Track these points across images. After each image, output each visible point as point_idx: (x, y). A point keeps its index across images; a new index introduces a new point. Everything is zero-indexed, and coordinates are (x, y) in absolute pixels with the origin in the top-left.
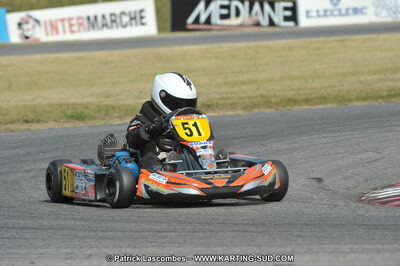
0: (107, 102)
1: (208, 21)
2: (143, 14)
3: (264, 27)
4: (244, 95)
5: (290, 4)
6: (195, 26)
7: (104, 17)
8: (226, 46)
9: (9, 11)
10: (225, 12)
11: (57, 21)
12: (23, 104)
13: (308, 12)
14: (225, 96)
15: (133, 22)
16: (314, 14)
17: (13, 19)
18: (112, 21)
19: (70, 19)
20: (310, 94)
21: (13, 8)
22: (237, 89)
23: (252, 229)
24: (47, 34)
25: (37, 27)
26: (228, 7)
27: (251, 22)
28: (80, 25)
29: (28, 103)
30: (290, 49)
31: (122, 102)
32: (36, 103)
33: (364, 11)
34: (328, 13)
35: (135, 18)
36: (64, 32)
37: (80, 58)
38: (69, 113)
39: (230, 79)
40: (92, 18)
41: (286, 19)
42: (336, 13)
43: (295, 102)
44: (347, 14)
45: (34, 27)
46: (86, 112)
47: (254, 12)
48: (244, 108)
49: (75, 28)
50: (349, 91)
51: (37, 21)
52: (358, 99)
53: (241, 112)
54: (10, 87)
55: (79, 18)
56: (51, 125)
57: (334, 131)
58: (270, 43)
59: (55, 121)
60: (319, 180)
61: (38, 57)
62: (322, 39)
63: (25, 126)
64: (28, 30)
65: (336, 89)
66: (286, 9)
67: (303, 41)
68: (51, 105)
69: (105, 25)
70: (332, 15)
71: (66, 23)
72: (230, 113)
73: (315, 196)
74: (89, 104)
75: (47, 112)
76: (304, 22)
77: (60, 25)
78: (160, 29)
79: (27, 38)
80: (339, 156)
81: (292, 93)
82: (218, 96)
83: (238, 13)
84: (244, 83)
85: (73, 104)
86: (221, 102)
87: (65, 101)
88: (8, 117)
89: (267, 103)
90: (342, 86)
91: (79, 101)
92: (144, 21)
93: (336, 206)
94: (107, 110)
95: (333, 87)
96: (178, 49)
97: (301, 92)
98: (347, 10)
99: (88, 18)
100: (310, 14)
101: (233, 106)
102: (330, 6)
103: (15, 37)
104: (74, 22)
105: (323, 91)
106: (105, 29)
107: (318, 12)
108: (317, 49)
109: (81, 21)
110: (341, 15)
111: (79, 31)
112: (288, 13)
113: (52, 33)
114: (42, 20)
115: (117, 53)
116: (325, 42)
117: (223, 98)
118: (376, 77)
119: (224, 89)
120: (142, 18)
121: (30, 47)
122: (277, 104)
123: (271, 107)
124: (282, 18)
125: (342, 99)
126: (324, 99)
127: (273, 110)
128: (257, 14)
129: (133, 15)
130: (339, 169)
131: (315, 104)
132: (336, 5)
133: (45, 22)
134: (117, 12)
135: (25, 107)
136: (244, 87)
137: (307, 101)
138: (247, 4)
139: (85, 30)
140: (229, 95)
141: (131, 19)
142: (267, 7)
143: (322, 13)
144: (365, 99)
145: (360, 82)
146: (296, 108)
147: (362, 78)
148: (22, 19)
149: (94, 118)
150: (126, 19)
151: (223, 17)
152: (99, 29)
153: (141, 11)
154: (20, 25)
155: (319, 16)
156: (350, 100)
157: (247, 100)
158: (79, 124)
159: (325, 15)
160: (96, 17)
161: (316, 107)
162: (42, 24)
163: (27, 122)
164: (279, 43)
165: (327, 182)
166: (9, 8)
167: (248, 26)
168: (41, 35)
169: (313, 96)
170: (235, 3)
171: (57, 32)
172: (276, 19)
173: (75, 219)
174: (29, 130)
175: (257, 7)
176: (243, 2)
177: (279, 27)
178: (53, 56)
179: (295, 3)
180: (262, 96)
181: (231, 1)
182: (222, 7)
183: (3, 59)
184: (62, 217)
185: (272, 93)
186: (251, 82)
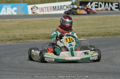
3: (109, 10)
4: (102, 32)
5: (117, 4)
7: (58, 6)
8: (97, 16)
9: (28, 4)
10: (97, 6)
11: (43, 8)
12: (32, 33)
17: (30, 7)
18: (61, 8)
19: (48, 7)
21: (30, 4)
22: (100, 30)
23: (103, 74)
24: (40, 12)
26: (98, 4)
28: (50, 9)
29: (34, 33)
30: (117, 18)
32: (36, 33)
36: (46, 11)
37: (51, 20)
38: (46, 36)
39: (98, 27)
40: (55, 7)
41: (116, 8)
43: (118, 34)
45: (36, 9)
47: (106, 6)
48: (102, 36)
49: (49, 10)
51: (37, 8)
53: (101, 37)
54: (28, 28)
55: (50, 7)
58: (111, 16)
59: (42, 39)
61: (37, 19)
63: (33, 40)
64: (34, 10)
66: (116, 5)
68: (41, 34)
69: (58, 9)
71: (46, 9)
72: (97, 37)
75: (39, 36)
77: (44, 9)
79: (34, 13)
81: (118, 31)
83: (101, 6)
84: (102, 28)
85: (48, 34)
86: (94, 34)
87: (45, 33)
88: (27, 37)
89: (109, 34)
96: (81, 17)
99: (53, 7)
101: (98, 35)
103: (30, 13)
112: (117, 6)
113: (42, 12)
117: (95, 33)
119: (96, 30)
120: (70, 7)
121: (35, 16)
122: (112, 35)
123: (111, 36)
124: (115, 8)
127: (111, 37)
133: (40, 8)
134: (63, 5)
135: (33, 34)
138: (104, 3)
139: (52, 11)
140: (97, 32)
141: (67, 7)
142: (110, 4)
146: (118, 36)
148: (32, 7)
150: (65, 8)
152: (56, 10)
153: (70, 5)
154: (32, 9)
157: (103, 33)
158: (50, 40)
160: (56, 7)
162: (39, 9)
163: (33, 39)
164: (114, 16)
166: (28, 3)
167: (104, 10)
168: (38, 12)
170: (100, 3)
171: (44, 11)
172: (113, 8)
173: (48, 70)
174: (34, 42)
175: (107, 4)
176: (102, 3)
177: (114, 10)
178: (42, 18)
179: (119, 3)
180: (108, 32)
181: (98, 2)
182: (96, 4)
183: (26, 20)
184: (43, 69)
185: (111, 31)
186: (104, 28)
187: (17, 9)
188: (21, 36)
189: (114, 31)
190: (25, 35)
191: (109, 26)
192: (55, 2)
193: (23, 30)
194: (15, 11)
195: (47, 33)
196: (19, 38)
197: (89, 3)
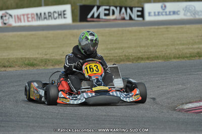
0: (46, 57)
1: (98, 16)
2: (65, 13)
3: (127, 20)
4: (116, 55)
5: (140, 9)
6: (92, 19)
7: (45, 14)
8: (107, 30)
10: (107, 12)
11: (20, 15)
12: (3, 57)
13: (149, 13)
14: (106, 55)
15: (60, 16)
16: (153, 14)
18: (49, 16)
19: (27, 15)
20: (150, 55)
22: (112, 52)
24: (15, 22)
25: (11, 18)
26: (109, 10)
27: (120, 18)
28: (32, 18)
29: (6, 57)
30: (140, 32)
31: (54, 58)
32: (9, 57)
33: (178, 13)
34: (160, 14)
35: (61, 15)
36: (24, 21)
37: (32, 35)
38: (26, 62)
39: (109, 47)
40: (39, 14)
41: (138, 16)
42: (164, 13)
43: (142, 59)
44: (170, 14)
45: (9, 18)
46: (35, 62)
47: (122, 13)
49: (30, 19)
50: (170, 54)
51: (11, 15)
52: (174, 58)
55: (32, 14)
56: (17, 68)
57: (162, 74)
58: (130, 29)
59: (19, 66)
60: (154, 99)
61: (11, 34)
62: (156, 27)
63: (4, 69)
64: (6, 20)
65: (163, 53)
66: (138, 11)
67: (147, 28)
68: (17, 59)
69: (45, 18)
70: (162, 15)
71: (25, 17)
73: (151, 107)
74: (37, 58)
75: (15, 62)
76: (148, 18)
77: (22, 17)
78: (74, 20)
79: (5, 24)
80: (164, 87)
81: (141, 54)
83: (113, 13)
84: (116, 49)
85: (28, 58)
87: (24, 57)
89: (128, 59)
90: (167, 51)
91: (31, 56)
92: (65, 16)
93: (162, 112)
94: (46, 61)
95: (162, 51)
97: (145, 54)
98: (170, 12)
99: (37, 14)
100: (151, 14)
102: (161, 10)
104: (30, 16)
105: (157, 54)
106: (45, 20)
107: (155, 13)
108: (154, 32)
109: (33, 16)
110: (166, 15)
111: (32, 21)
112: (139, 13)
113: (18, 22)
114: (13, 15)
115: (51, 32)
116: (158, 29)
118: (184, 47)
119: (106, 51)
120: (64, 14)
122: (133, 59)
123: (130, 61)
124: (136, 16)
125: (166, 58)
126: (157, 58)
127: (131, 63)
128: (123, 14)
129: (60, 13)
130: (164, 94)
131: (152, 60)
132: (164, 10)
133: (15, 16)
134: (52, 11)
135: (4, 59)
136: (116, 51)
137: (148, 59)
138: (118, 8)
139: (35, 20)
140: (108, 55)
141: (59, 15)
142: (129, 10)
143: (157, 13)
144: (178, 58)
145: (176, 49)
146: (142, 62)
147: (177, 47)
148: (3, 14)
149: (39, 65)
150: (56, 15)
151: (106, 15)
152: (42, 20)
153: (64, 11)
154: (2, 17)
155: (155, 15)
156: (170, 58)
157: (118, 58)
158: (31, 68)
159: (158, 15)
160: (41, 14)
161: (153, 62)
162: (13, 17)
163: (4, 67)
164: (135, 28)
165: (158, 100)
167: (119, 20)
168: (12, 22)
169: (152, 56)
170: (112, 8)
171: (21, 21)
172: (133, 16)
173: (29, 117)
174: (6, 71)
175: (123, 10)
176: (116, 7)
177: (134, 20)
178: (19, 33)
179: (143, 8)
180: (125, 55)
181: (110, 6)
182: (105, 10)
184: (22, 116)
185: (130, 54)
186: (120, 48)
189: (135, 53)
191: (127, 45)
192: (40, 5)
195: (28, 56)
197: (95, 9)
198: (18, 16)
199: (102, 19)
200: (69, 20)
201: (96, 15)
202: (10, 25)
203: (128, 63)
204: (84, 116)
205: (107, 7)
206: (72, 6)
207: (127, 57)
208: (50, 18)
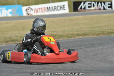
1: (85, 8)
2: (64, 6)
3: (102, 10)
4: (96, 31)
5: (110, 3)
6: (81, 10)
7: (52, 7)
8: (90, 16)
11: (37, 9)
14: (90, 31)
17: (24, 8)
18: (55, 9)
19: (42, 8)
21: (24, 5)
22: (94, 29)
24: (35, 13)
26: (91, 4)
27: (98, 8)
28: (45, 10)
30: (110, 17)
35: (62, 8)
36: (40, 12)
39: (91, 26)
40: (49, 8)
41: (109, 7)
43: (112, 33)
49: (43, 11)
53: (95, 36)
54: (24, 29)
55: (44, 8)
58: (104, 15)
64: (29, 12)
69: (53, 10)
71: (41, 10)
72: (92, 37)
77: (39, 10)
78: (70, 11)
79: (28, 14)
81: (111, 30)
82: (88, 31)
83: (94, 6)
84: (96, 27)
86: (89, 33)
89: (103, 33)
92: (65, 8)
96: (75, 17)
99: (47, 8)
101: (93, 34)
103: (25, 14)
106: (53, 11)
115: (56, 18)
119: (90, 29)
120: (64, 7)
121: (30, 17)
122: (106, 33)
124: (107, 7)
127: (105, 36)
128: (100, 6)
129: (61, 7)
134: (56, 6)
136: (96, 28)
138: (96, 3)
139: (46, 12)
142: (103, 4)
146: (112, 35)
148: (27, 8)
150: (59, 8)
151: (89, 7)
152: (51, 11)
153: (64, 5)
154: (26, 10)
157: (97, 33)
160: (50, 8)
162: (33, 10)
164: (107, 15)
167: (97, 10)
168: (33, 13)
170: (93, 3)
171: (38, 12)
175: (100, 4)
176: (95, 2)
177: (106, 10)
181: (91, 2)
182: (89, 4)
183: (21, 21)
185: (105, 30)
186: (98, 27)
187: (12, 11)
188: (17, 37)
189: (108, 29)
190: (21, 36)
191: (102, 25)
192: (49, 2)
193: (19, 31)
194: (10, 13)
196: (15, 39)
197: (82, 3)
198: (36, 9)
199: (87, 9)
200: (67, 11)
201: (83, 7)
202: (32, 15)
203: (104, 36)
204: (78, 69)
205: (90, 2)
206: (68, 2)
207: (103, 32)
208: (55, 10)
